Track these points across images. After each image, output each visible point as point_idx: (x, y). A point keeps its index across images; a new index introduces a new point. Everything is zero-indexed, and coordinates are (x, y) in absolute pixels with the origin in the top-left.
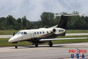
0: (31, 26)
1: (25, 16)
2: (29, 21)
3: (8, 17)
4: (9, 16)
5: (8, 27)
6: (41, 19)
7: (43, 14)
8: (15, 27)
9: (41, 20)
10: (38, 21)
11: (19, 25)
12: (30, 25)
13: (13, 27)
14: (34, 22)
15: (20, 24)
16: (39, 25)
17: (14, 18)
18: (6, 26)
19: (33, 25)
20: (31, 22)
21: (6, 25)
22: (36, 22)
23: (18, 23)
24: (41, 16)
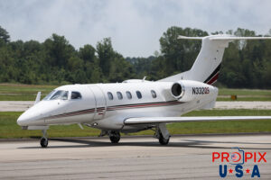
0: (128, 72)
1: (107, 40)
2: (121, 56)
3: (48, 41)
4: (55, 36)
5: (49, 76)
6: (163, 52)
7: (169, 33)
8: (73, 76)
9: (160, 52)
10: (151, 57)
11: (85, 69)
12: (125, 69)
13: (66, 76)
14: (139, 59)
15: (88, 64)
16: (153, 69)
17: (70, 46)
18: (41, 71)
19: (134, 70)
20: (128, 58)
21: (41, 69)
22: (143, 59)
23: (82, 61)
24: (161, 40)
